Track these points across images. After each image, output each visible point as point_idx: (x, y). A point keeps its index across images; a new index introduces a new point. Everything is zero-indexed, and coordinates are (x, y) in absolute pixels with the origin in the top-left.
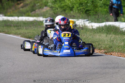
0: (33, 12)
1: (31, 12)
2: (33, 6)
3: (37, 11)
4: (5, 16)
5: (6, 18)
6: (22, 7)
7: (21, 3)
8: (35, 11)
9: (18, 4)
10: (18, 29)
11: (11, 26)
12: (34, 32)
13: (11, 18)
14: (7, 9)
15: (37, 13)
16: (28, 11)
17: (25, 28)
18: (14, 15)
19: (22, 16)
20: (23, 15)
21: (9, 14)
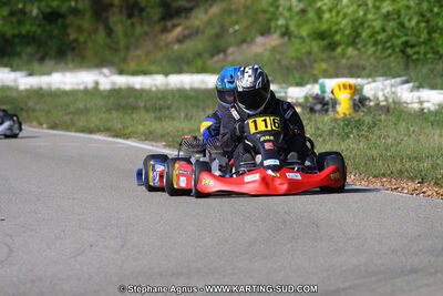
0: (216, 58)
1: (212, 55)
2: (218, 36)
3: (233, 53)
4: (121, 72)
5: (122, 81)
6: (180, 40)
7: (175, 26)
8: (224, 51)
9: (165, 30)
10: (160, 119)
11: (135, 108)
13: (139, 82)
14: (127, 48)
15: (230, 58)
16: (199, 55)
17: (182, 115)
18: (153, 68)
19: (180, 72)
20: (185, 68)
21: (133, 65)
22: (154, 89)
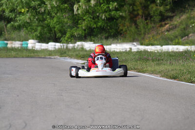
22: (156, 52)
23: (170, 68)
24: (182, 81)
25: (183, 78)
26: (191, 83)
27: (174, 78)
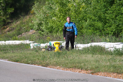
1: (18, 35)
2: (19, 30)
6: (9, 31)
7: (7, 27)
8: (21, 34)
12: (21, 55)
15: (23, 36)
16: (14, 35)
17: (12, 51)
18: (1, 39)
20: (10, 39)
23: (13, 55)
24: (22, 63)
25: (22, 61)
26: (28, 64)
27: (17, 61)
